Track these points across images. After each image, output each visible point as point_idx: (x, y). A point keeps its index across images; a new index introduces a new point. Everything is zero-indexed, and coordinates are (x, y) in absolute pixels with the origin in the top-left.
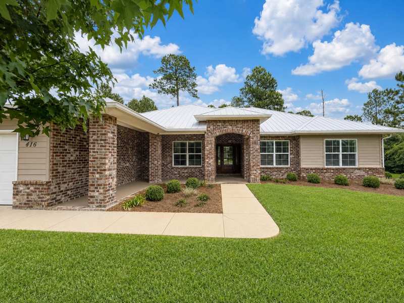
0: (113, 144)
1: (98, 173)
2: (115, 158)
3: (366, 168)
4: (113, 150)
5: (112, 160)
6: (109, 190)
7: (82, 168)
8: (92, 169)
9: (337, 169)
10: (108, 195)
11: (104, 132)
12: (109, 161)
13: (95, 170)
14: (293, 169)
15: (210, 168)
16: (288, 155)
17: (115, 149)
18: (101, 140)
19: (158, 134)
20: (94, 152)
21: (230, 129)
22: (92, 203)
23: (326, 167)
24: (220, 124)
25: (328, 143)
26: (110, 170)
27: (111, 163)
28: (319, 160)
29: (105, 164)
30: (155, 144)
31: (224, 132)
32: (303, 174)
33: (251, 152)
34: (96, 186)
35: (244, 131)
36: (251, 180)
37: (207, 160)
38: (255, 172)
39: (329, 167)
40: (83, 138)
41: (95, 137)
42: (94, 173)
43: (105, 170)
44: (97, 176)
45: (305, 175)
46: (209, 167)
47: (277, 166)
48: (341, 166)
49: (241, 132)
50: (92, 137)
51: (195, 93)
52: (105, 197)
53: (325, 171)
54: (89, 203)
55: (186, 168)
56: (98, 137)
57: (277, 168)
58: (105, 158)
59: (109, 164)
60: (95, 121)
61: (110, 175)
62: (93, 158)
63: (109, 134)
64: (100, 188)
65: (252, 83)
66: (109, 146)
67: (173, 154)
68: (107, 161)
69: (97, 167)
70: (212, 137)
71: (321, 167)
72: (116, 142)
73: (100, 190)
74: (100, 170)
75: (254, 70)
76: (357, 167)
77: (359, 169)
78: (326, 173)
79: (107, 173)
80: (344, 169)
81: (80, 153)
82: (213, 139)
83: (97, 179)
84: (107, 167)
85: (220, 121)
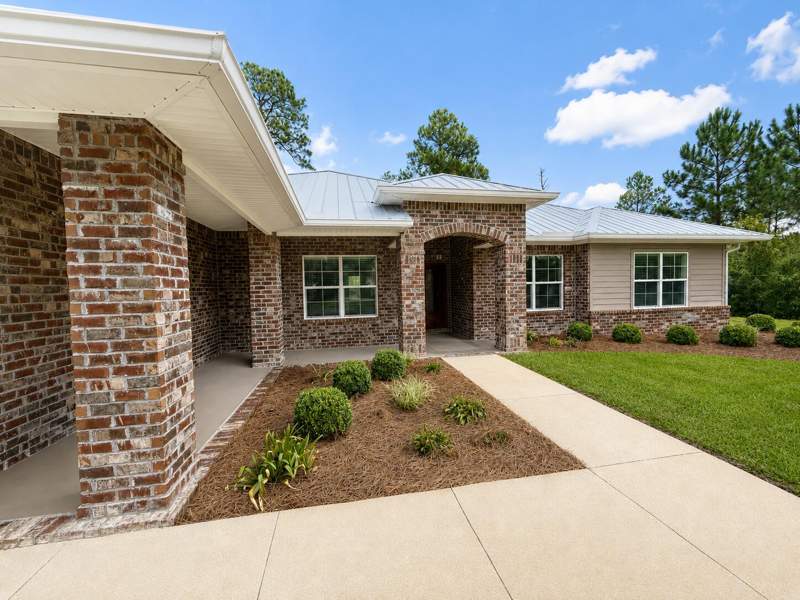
0: (175, 250)
1: (119, 372)
2: (185, 304)
3: (701, 309)
4: (177, 273)
5: (177, 314)
6: (173, 433)
7: (31, 344)
8: (87, 355)
9: (654, 312)
10: (171, 452)
11: (137, 198)
12: (168, 317)
13: (108, 360)
14: (569, 314)
15: (414, 322)
16: (558, 285)
17: (185, 270)
18: (127, 232)
19: (275, 233)
20: (92, 284)
21: (460, 225)
22: (100, 498)
23: (635, 308)
24: (437, 212)
25: (640, 260)
26: (172, 352)
27: (174, 327)
28: (622, 296)
29: (152, 333)
30: (268, 262)
31: (447, 232)
32: (594, 324)
33: (508, 280)
34: (113, 425)
35: (492, 230)
36: (508, 344)
37: (407, 302)
38: (515, 326)
39: (641, 308)
40: (26, 234)
41: (92, 218)
42: (102, 374)
43: (153, 358)
44: (120, 383)
45: (598, 327)
46: (412, 318)
47: (538, 310)
48: (660, 306)
49: (484, 233)
50: (80, 218)
51: (307, 158)
52: (163, 465)
53: (634, 317)
54: (85, 500)
55: (340, 322)
56: (110, 219)
57: (539, 314)
58: (150, 309)
59: (167, 331)
60: (91, 146)
61: (175, 374)
62: (92, 309)
63: (159, 208)
64: (136, 434)
65: (431, 143)
66: (165, 260)
67: (305, 288)
68: (160, 319)
69: (117, 346)
70: (418, 244)
71: (626, 308)
72: (185, 246)
73: (135, 441)
74: (131, 359)
75: (435, 117)
76: (687, 305)
77: (690, 310)
78: (636, 319)
79: (164, 367)
80: (667, 311)
81: (15, 290)
82: (422, 250)
83: (120, 395)
84: (161, 343)
85: (437, 205)
